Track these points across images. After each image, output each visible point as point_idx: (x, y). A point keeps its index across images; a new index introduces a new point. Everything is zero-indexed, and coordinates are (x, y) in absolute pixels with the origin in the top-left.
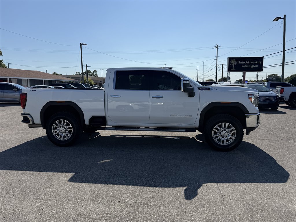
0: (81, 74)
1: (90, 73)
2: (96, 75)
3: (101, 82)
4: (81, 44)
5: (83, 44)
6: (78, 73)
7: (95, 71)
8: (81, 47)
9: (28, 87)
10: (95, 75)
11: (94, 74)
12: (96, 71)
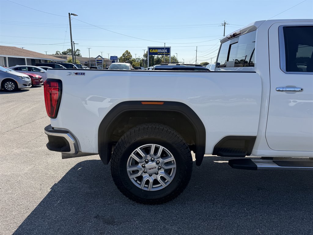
0: (61, 53)
3: (86, 63)
4: (69, 14)
5: (72, 14)
6: (58, 53)
7: (77, 50)
8: (70, 18)
9: (6, 66)
10: (79, 54)
11: (77, 53)
12: (79, 50)
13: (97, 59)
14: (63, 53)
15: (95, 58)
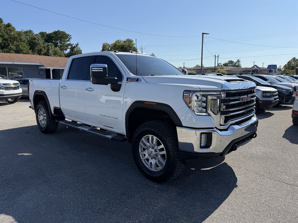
1: (232, 63)
2: (239, 66)
5: (204, 34)
6: (220, 65)
11: (237, 64)
12: (240, 61)
13: (252, 69)
14: (223, 64)
15: (251, 68)
